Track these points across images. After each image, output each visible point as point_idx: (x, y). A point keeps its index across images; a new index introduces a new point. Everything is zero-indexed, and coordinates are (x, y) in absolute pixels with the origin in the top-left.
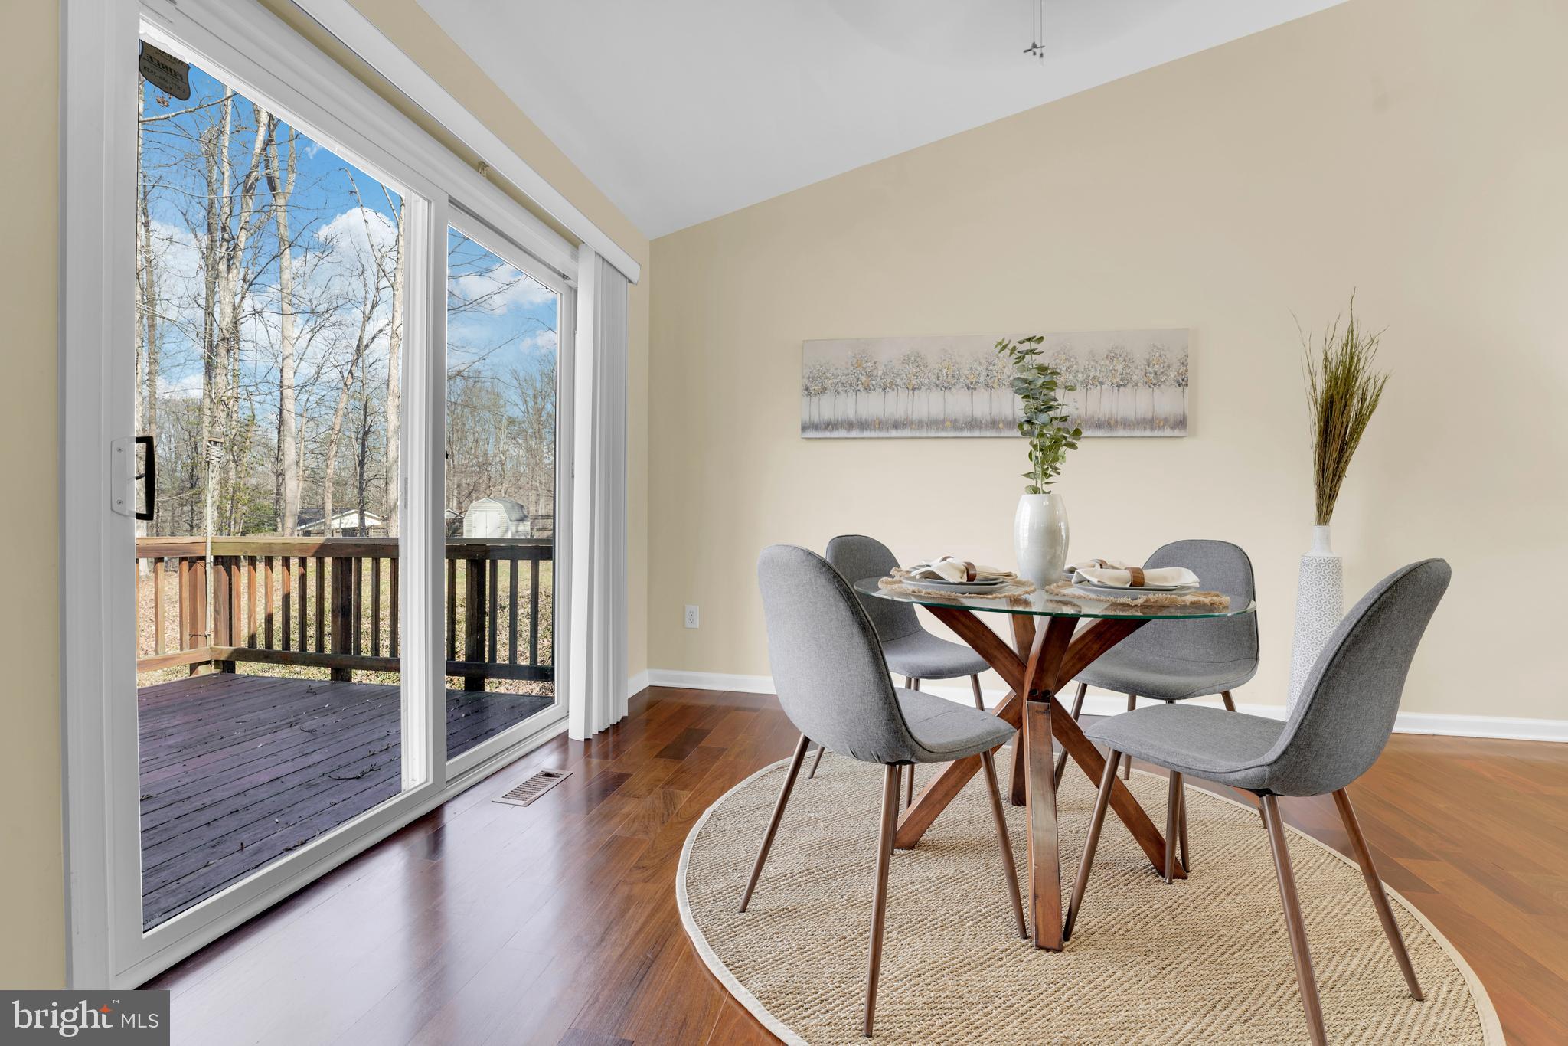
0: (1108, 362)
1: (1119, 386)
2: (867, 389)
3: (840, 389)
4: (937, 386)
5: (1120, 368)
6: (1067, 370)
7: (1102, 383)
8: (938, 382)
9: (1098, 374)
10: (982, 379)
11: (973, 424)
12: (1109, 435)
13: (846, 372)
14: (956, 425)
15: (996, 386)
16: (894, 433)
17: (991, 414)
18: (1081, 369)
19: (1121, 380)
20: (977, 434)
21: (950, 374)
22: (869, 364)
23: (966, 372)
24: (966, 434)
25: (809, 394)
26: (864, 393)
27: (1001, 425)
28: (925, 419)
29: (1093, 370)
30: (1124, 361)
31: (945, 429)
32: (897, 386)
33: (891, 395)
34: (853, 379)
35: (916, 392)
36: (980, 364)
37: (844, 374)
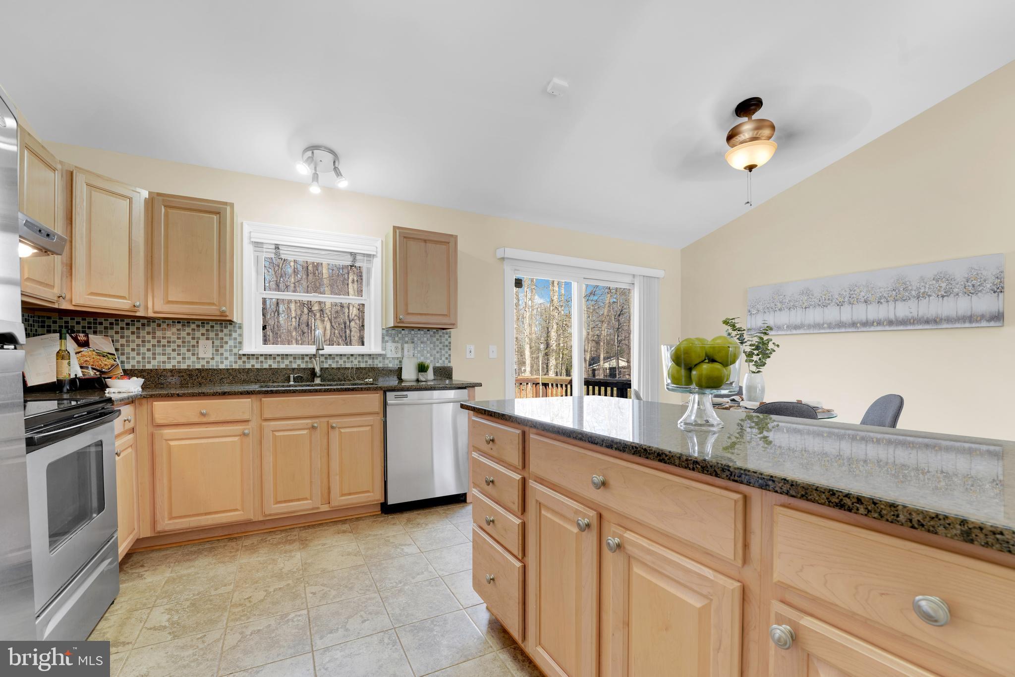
0: (934, 282)
1: (943, 297)
2: (780, 310)
3: (766, 311)
4: (819, 305)
5: (944, 285)
6: (903, 290)
7: (929, 296)
8: (820, 303)
9: (927, 290)
10: (846, 299)
11: (841, 325)
12: (936, 327)
13: (769, 302)
14: (830, 326)
15: (855, 302)
16: (794, 332)
17: (852, 319)
18: (914, 288)
19: (945, 292)
20: (843, 330)
21: (827, 298)
22: (781, 297)
23: (837, 297)
24: (837, 330)
25: (751, 314)
26: (778, 312)
27: (858, 325)
28: (812, 323)
29: (923, 288)
30: (948, 280)
31: (824, 328)
32: (796, 307)
33: (793, 312)
34: (773, 305)
35: (807, 309)
36: (845, 291)
37: (768, 303)
